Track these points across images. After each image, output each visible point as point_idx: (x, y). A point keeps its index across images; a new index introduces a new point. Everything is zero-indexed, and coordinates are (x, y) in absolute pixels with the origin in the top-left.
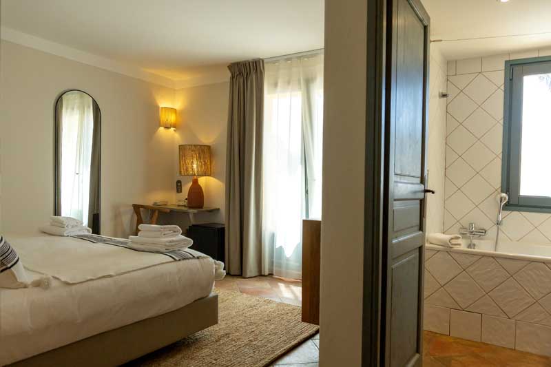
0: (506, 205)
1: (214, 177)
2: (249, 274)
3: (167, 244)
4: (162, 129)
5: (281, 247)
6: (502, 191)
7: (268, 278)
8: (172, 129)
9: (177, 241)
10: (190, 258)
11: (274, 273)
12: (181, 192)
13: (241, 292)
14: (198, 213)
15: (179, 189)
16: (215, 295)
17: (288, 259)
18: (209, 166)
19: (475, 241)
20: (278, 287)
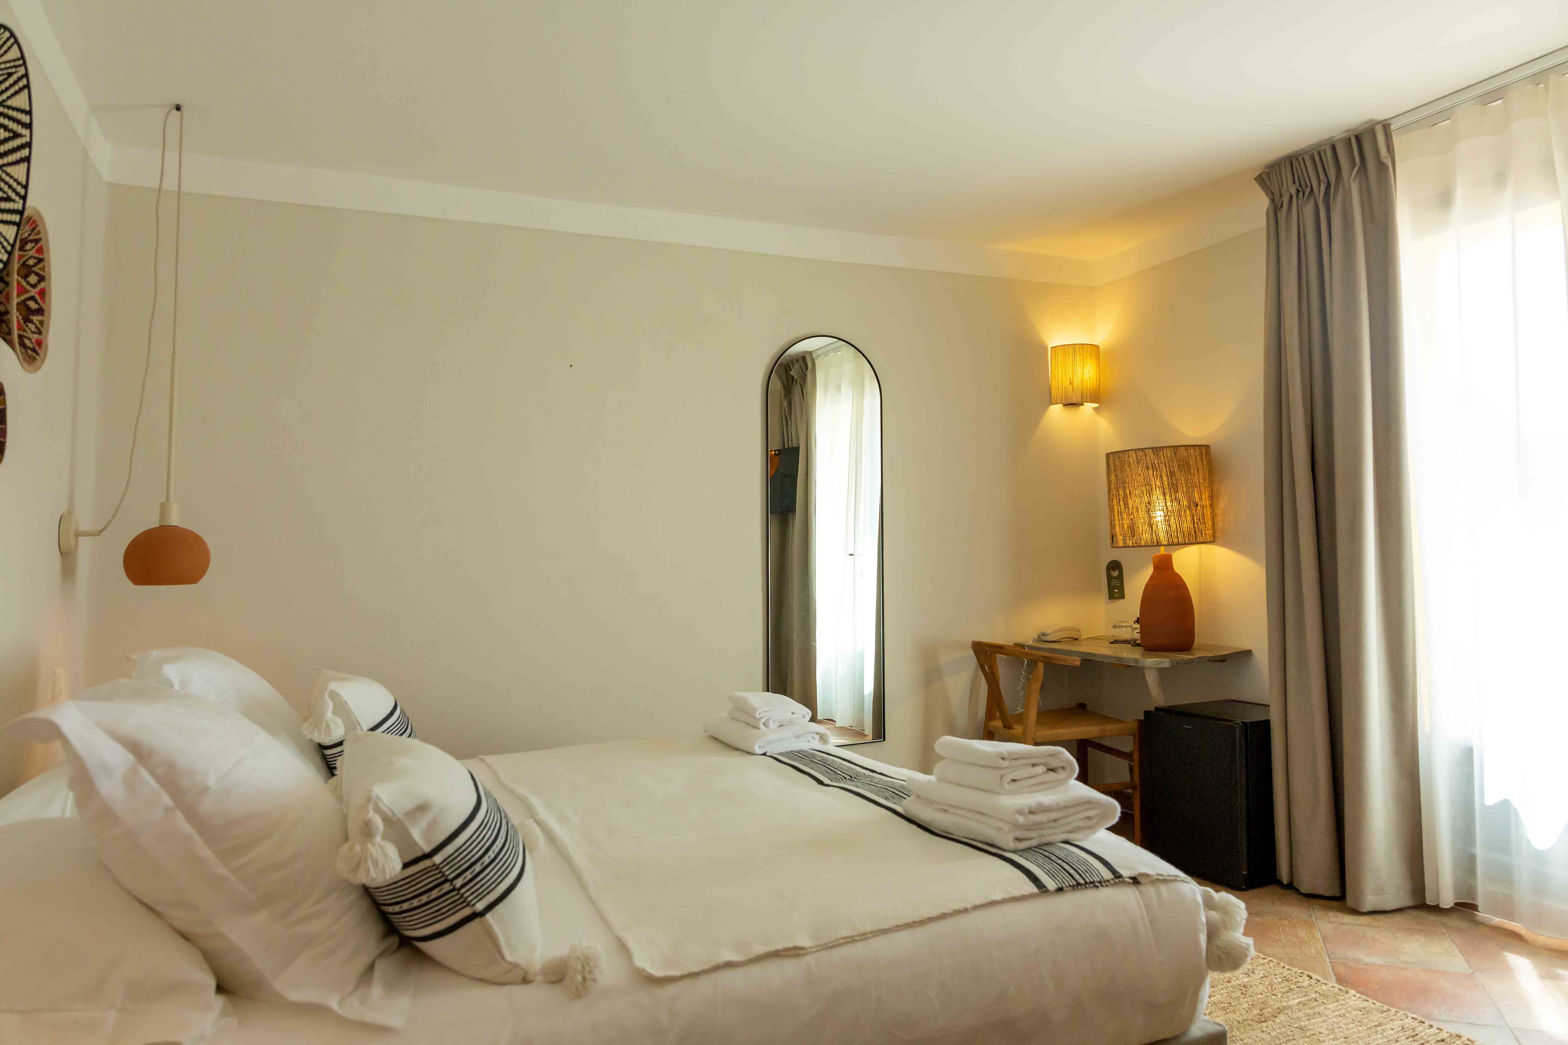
1: (1226, 544)
2: (1370, 901)
3: (1021, 819)
4: (1056, 410)
5: (1505, 804)
7: (1454, 921)
8: (1088, 407)
9: (1059, 808)
10: (1103, 883)
11: (1480, 902)
12: (1122, 596)
13: (1340, 980)
14: (1175, 665)
15: (1116, 590)
16: (1212, 1029)
17: (1540, 857)
18: (1208, 512)
20: (1507, 970)
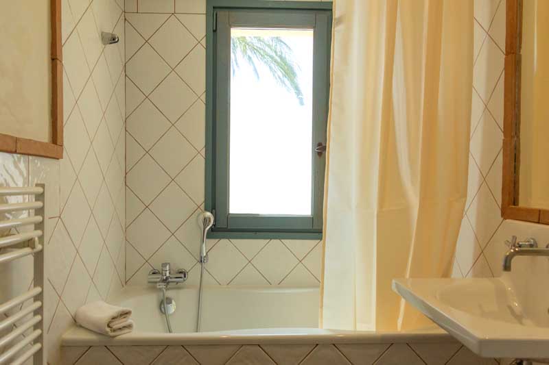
0: (212, 230)
6: (206, 210)
19: (169, 294)
